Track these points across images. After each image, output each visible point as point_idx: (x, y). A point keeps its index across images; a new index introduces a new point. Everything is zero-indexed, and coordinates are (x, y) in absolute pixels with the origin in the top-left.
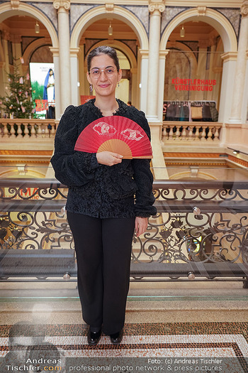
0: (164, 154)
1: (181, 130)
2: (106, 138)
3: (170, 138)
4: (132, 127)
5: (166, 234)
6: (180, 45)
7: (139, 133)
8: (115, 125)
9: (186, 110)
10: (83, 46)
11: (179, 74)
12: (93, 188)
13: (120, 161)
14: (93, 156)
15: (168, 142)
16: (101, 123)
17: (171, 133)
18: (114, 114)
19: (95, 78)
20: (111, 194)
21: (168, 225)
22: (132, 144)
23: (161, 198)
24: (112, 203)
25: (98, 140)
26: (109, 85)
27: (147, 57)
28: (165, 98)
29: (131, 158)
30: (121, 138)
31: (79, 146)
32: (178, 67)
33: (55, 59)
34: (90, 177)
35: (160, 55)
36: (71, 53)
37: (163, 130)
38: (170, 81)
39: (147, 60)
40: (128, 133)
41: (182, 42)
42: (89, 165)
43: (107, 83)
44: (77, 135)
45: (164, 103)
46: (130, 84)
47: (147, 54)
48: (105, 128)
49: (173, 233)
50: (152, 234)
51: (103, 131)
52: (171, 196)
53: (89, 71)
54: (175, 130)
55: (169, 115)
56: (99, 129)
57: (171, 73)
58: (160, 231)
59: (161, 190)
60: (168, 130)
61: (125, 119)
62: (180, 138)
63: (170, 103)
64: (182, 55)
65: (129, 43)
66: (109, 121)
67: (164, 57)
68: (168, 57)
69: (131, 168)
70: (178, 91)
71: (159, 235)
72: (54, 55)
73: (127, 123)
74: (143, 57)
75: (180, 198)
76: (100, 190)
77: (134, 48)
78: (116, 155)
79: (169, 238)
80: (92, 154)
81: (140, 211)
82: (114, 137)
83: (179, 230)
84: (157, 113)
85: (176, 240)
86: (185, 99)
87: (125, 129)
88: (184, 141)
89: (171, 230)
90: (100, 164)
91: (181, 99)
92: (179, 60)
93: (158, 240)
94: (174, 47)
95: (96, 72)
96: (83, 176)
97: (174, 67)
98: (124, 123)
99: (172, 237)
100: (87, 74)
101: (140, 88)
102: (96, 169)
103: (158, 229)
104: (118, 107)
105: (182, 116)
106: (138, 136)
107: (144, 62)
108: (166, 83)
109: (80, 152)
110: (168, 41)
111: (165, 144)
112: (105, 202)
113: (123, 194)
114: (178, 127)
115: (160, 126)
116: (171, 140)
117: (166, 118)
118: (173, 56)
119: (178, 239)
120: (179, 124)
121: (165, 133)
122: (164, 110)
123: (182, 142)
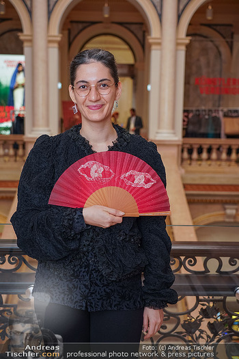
0: (185, 186)
1: (210, 151)
2: (97, 185)
3: (194, 163)
4: (139, 167)
5: (191, 327)
6: (206, 31)
7: (149, 176)
8: (112, 164)
9: (216, 122)
10: (66, 32)
11: (204, 71)
12: (77, 263)
13: (119, 220)
14: (78, 213)
15: (190, 168)
16: (91, 162)
17: (195, 155)
18: (111, 149)
19: (82, 95)
20: (105, 271)
21: (195, 314)
22: (138, 193)
23: (183, 271)
24: (107, 285)
25: (84, 189)
26: (103, 105)
27: (158, 47)
28: (185, 105)
29: (138, 214)
30: (122, 184)
31: (55, 198)
32: (203, 60)
33: (26, 49)
34: (73, 245)
35: (178, 44)
36: (50, 42)
37: (182, 151)
38: (192, 81)
39: (159, 52)
40: (131, 178)
41: (209, 26)
42: (71, 227)
43: (99, 103)
44: (53, 180)
45: (185, 111)
46: (135, 85)
47: (159, 44)
48: (96, 170)
49: (204, 325)
50: (170, 327)
51: (94, 175)
52: (199, 267)
53: (73, 85)
54: (200, 151)
55: (191, 128)
56: (87, 171)
57: (194, 69)
58: (182, 322)
59: (182, 258)
60: (190, 151)
61: (128, 156)
62: (209, 162)
63: (192, 111)
64: (210, 45)
65: (133, 27)
66: (102, 159)
67: (183, 48)
68: (189, 47)
69: (136, 230)
70: (204, 95)
71: (180, 329)
72: (26, 44)
73: (130, 161)
74: (153, 47)
75: (213, 271)
76: (88, 266)
77: (140, 35)
78: (113, 211)
79: (198, 333)
80: (76, 210)
81: (151, 298)
82: (111, 184)
83: (212, 321)
84: (173, 127)
85: (208, 336)
86: (214, 105)
87: (127, 171)
88: (214, 166)
89: (201, 320)
90: (88, 225)
91: (209, 106)
92: (205, 51)
93: (179, 336)
94: (198, 32)
95: (84, 87)
96: (61, 244)
97: (198, 60)
98: (126, 161)
99: (202, 332)
100: (70, 88)
101: (148, 92)
102: (81, 233)
103: (179, 319)
104: (117, 137)
105: (211, 131)
106: (147, 181)
107: (155, 55)
108: (187, 82)
109: (56, 207)
110: (190, 24)
111: (187, 172)
112: (96, 284)
113: (124, 272)
114: (205, 147)
115: (178, 145)
116: (195, 166)
117: (187, 134)
118: (197, 45)
119: (211, 335)
120: (207, 142)
121: (186, 155)
122: (184, 121)
123: (211, 169)
